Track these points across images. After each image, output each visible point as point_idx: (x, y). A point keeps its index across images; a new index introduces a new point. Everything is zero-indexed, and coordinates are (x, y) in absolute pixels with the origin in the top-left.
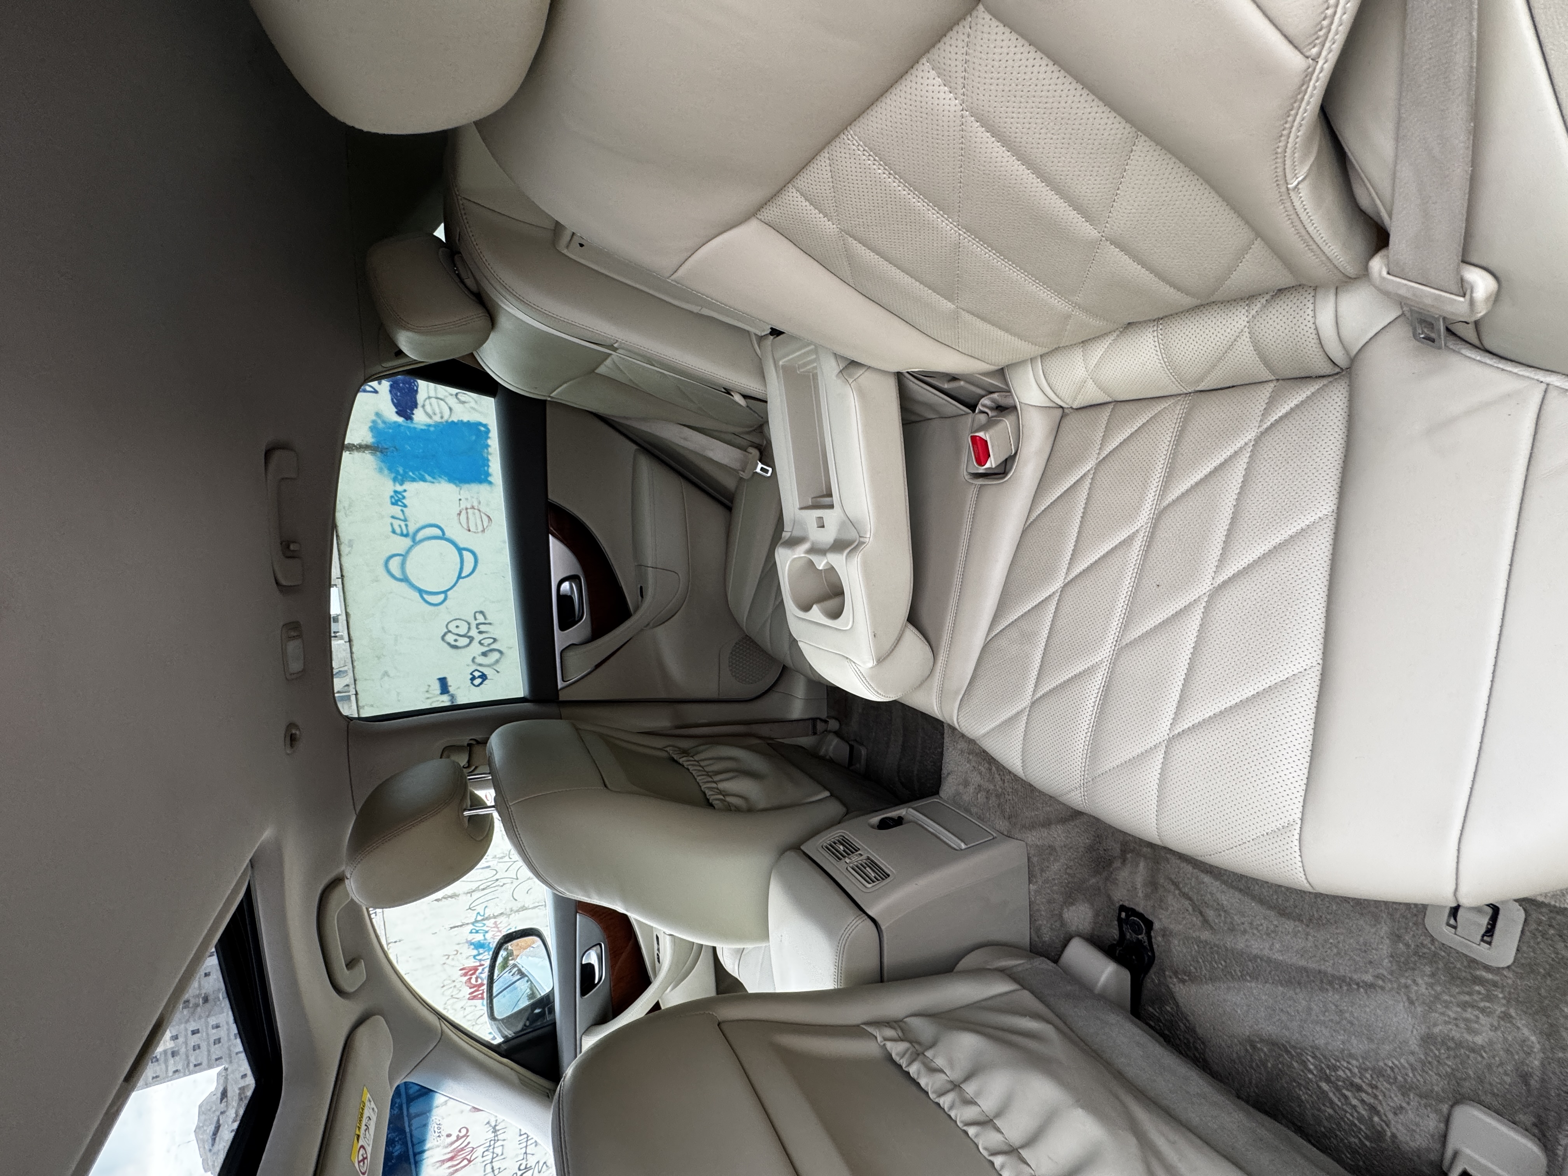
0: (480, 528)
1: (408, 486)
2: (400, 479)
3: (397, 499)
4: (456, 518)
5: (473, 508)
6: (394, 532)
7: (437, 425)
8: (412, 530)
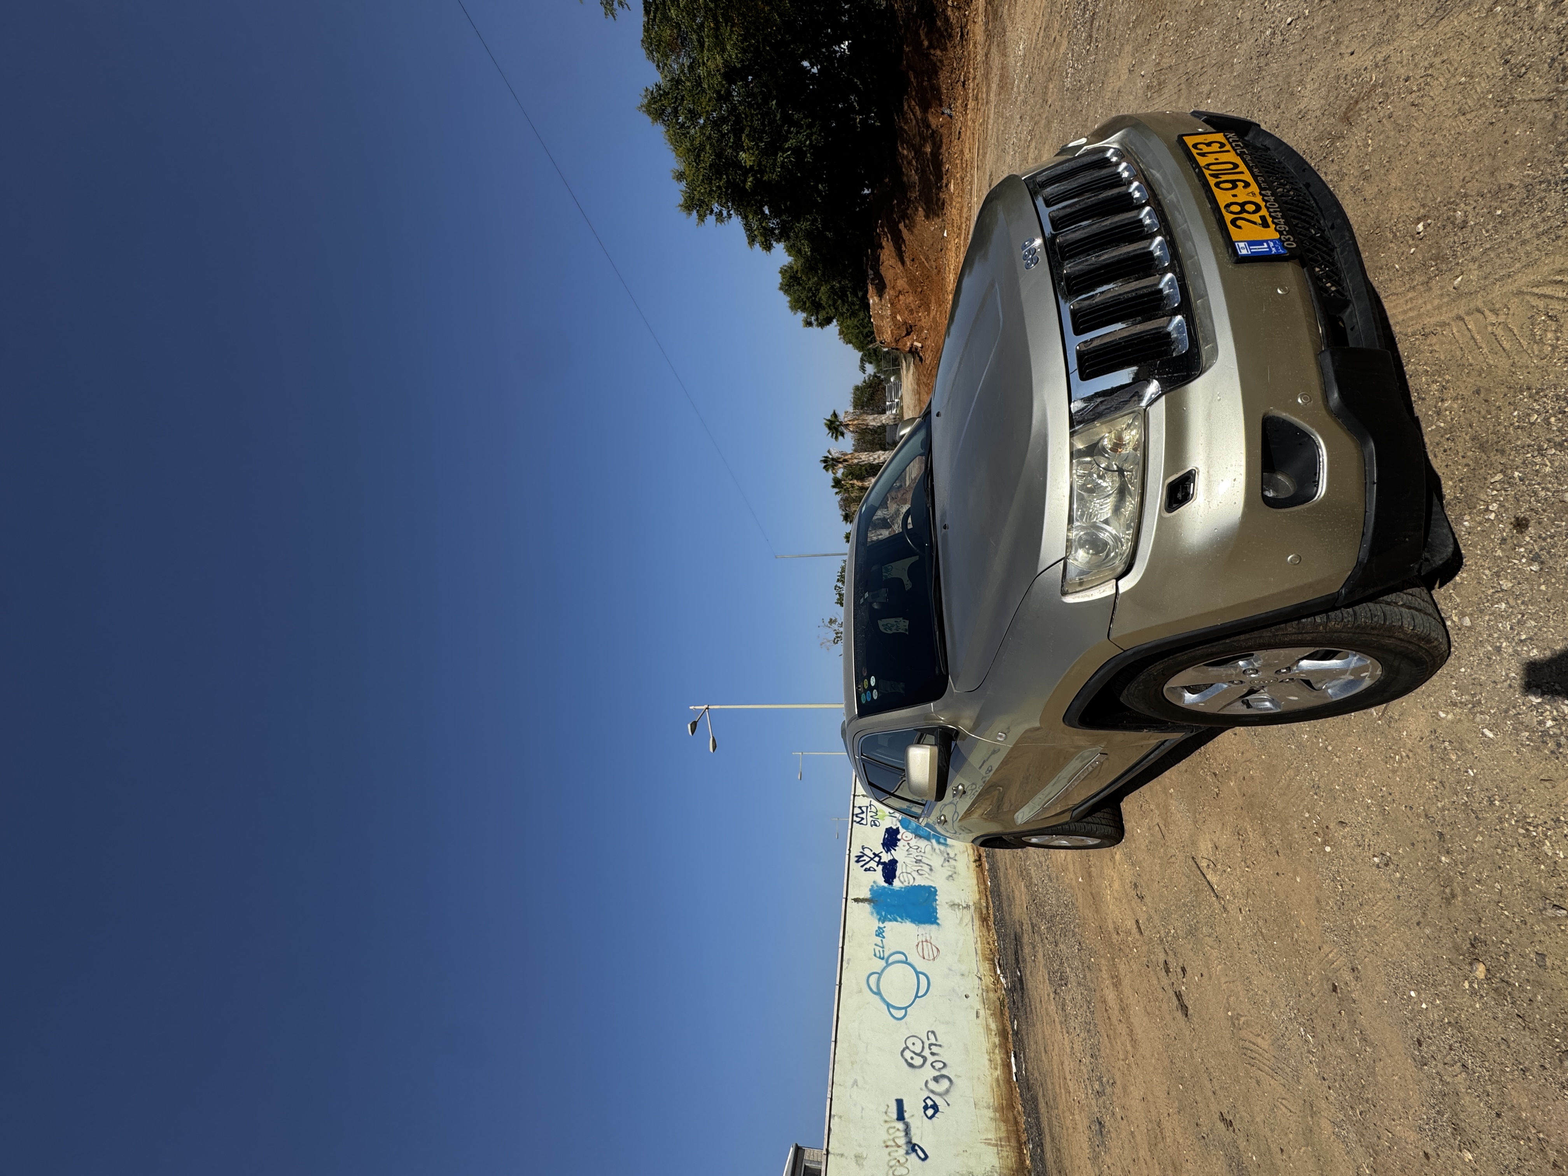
0: (932, 958)
1: (887, 924)
2: (883, 919)
3: (880, 933)
4: (915, 948)
5: (926, 941)
6: (875, 955)
7: (906, 887)
8: (886, 956)
